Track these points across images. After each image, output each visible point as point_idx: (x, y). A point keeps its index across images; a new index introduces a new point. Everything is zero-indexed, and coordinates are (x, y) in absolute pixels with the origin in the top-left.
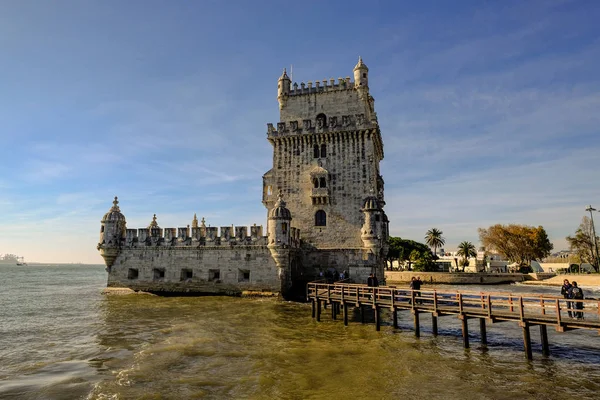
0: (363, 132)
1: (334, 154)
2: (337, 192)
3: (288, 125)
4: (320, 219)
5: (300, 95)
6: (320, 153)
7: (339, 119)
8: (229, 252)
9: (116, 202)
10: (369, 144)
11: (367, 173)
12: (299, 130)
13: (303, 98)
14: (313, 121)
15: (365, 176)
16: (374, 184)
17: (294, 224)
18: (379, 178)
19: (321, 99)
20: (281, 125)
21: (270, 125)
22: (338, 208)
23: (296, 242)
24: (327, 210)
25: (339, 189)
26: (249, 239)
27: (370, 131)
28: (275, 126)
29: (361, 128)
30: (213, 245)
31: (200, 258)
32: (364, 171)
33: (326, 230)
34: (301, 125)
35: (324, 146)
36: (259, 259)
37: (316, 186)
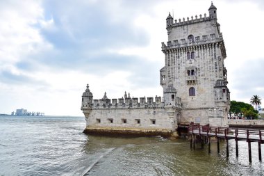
0: (215, 44)
1: (199, 57)
2: (201, 77)
3: (172, 42)
4: (192, 92)
5: (179, 26)
6: (191, 56)
7: (201, 38)
8: (145, 110)
9: (88, 87)
10: (218, 50)
11: (218, 67)
12: (179, 45)
13: (180, 27)
14: (187, 40)
15: (216, 68)
16: (222, 72)
17: (178, 95)
18: (224, 68)
19: (190, 28)
20: (169, 42)
21: (163, 43)
22: (202, 86)
23: (179, 105)
24: (195, 87)
25: (202, 76)
26: (154, 104)
27: (219, 43)
28: (166, 44)
29: (214, 41)
30: (136, 107)
31: (130, 113)
32: (216, 65)
33: (195, 98)
34: (180, 42)
35: (193, 52)
36: (160, 114)
37: (189, 74)
